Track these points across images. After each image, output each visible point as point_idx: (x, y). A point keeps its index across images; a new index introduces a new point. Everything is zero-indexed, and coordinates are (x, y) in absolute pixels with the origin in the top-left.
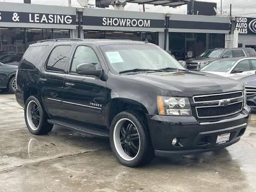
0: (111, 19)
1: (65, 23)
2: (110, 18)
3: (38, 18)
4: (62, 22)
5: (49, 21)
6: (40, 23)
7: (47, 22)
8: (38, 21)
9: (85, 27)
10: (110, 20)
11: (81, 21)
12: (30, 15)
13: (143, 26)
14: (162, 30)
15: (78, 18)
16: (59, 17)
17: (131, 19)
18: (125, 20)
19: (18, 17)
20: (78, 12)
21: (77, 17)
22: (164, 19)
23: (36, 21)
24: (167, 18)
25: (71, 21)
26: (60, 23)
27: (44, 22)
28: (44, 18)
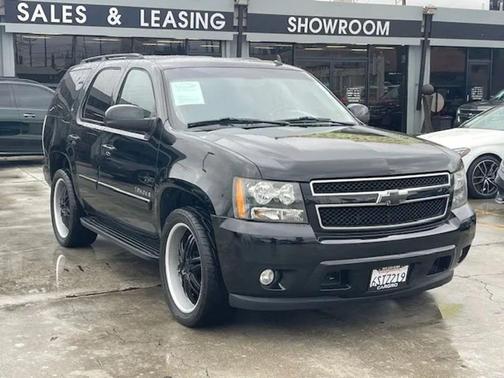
0: (306, 20)
1: (210, 28)
2: (303, 18)
3: (158, 19)
4: (206, 26)
5: (180, 24)
6: (161, 27)
7: (175, 26)
8: (158, 25)
9: (252, 37)
10: (303, 22)
11: (244, 24)
12: (142, 11)
13: (374, 35)
14: (416, 41)
15: (238, 18)
16: (198, 15)
17: (349, 20)
18: (336, 21)
19: (119, 16)
20: (238, 6)
21: (236, 15)
22: (420, 18)
23: (153, 24)
24: (427, 17)
25: (223, 23)
26: (201, 28)
27: (170, 26)
28: (169, 19)
